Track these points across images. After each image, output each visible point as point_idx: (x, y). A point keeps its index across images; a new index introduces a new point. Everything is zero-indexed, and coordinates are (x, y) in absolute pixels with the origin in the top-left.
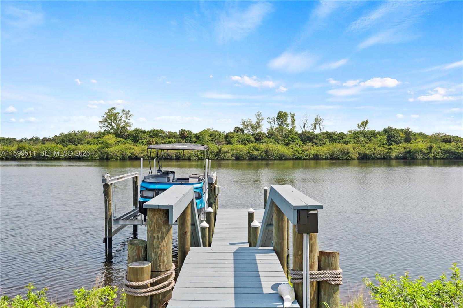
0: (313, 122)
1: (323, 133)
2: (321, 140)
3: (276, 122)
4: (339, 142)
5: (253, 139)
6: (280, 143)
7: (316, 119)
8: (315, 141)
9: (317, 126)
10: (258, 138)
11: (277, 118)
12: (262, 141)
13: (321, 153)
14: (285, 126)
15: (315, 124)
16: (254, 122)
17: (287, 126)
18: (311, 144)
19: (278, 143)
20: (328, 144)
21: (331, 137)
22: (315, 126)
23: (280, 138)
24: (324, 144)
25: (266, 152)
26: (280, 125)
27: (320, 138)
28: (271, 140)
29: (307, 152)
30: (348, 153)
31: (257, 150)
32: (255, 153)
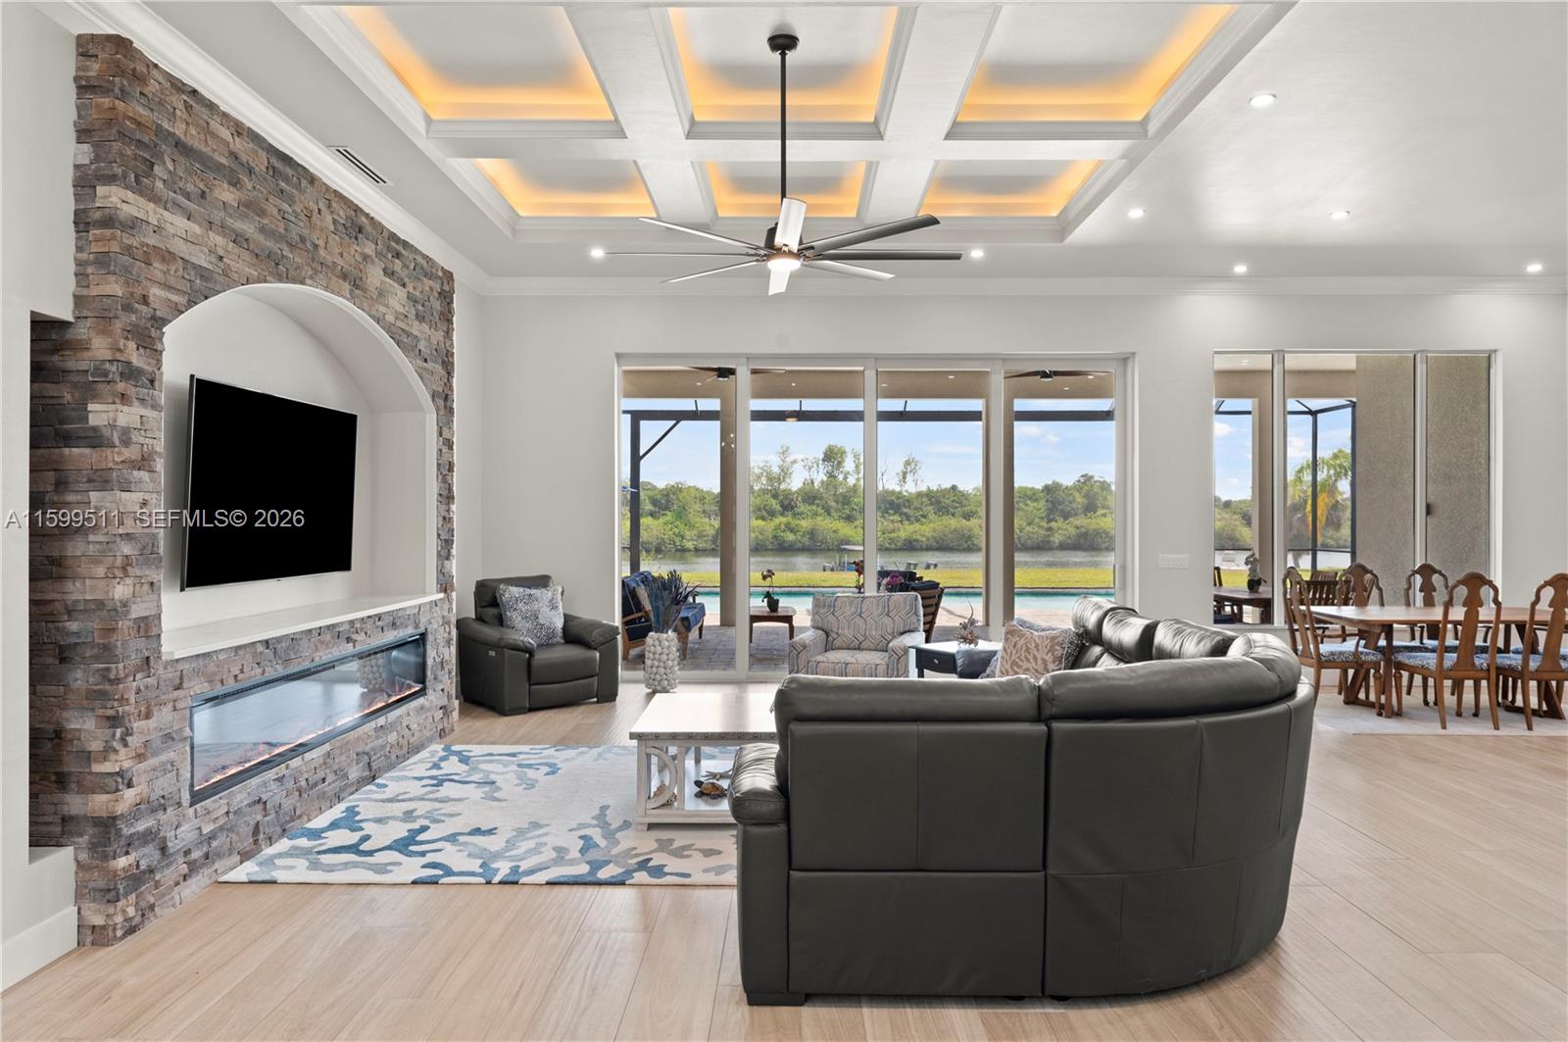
0: (900, 468)
1: (920, 495)
2: (916, 509)
3: (821, 467)
4: (953, 515)
5: (778, 508)
6: (834, 514)
7: (907, 463)
8: (906, 510)
9: (909, 477)
10: (788, 505)
11: (824, 460)
12: (796, 510)
13: (919, 537)
14: (841, 477)
15: (905, 474)
16: (776, 470)
17: (845, 478)
18: (897, 517)
19: (829, 514)
20: (932, 516)
21: (938, 502)
22: (904, 478)
23: (834, 504)
24: (924, 516)
25: (812, 533)
26: (831, 475)
27: (916, 504)
28: (814, 508)
29: (893, 535)
30: (970, 538)
31: (792, 531)
32: (790, 537)
